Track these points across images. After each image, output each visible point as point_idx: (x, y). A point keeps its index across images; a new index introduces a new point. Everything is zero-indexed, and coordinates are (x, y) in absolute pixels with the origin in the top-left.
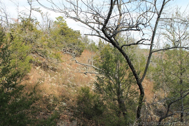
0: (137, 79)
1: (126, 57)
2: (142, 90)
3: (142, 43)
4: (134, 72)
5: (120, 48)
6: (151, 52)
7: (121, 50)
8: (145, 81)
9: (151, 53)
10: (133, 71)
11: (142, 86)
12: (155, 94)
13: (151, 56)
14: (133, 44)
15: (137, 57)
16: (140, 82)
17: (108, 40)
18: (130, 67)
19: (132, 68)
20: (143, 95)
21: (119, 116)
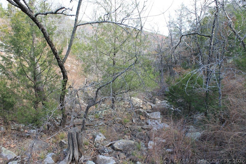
0: (58, 59)
1: (43, 30)
2: (64, 73)
3: (62, 12)
4: (54, 51)
5: (34, 17)
6: (76, 25)
7: (34, 19)
8: (75, 62)
9: (77, 27)
10: (52, 49)
11: (64, 68)
12: (86, 79)
13: (75, 31)
14: (51, 13)
15: (65, 30)
16: (62, 63)
17: (15, 3)
18: (48, 43)
19: (51, 44)
20: (67, 80)
21: (36, 108)
